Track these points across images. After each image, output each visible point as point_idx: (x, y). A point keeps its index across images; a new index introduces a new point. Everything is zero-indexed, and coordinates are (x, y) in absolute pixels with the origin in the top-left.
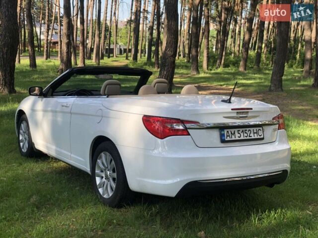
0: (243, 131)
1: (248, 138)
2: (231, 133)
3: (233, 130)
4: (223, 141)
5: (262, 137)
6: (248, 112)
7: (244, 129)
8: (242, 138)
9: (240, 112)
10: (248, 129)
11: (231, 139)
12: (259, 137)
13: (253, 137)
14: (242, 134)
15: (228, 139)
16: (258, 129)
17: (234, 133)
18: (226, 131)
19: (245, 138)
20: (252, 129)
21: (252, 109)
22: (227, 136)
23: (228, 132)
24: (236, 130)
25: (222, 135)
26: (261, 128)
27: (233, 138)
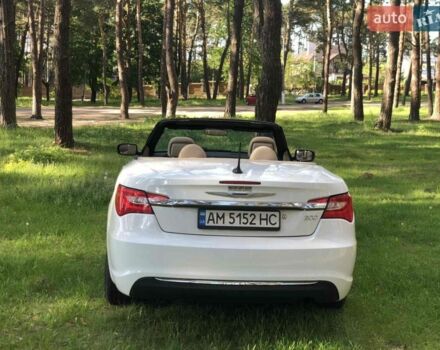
0: (240, 215)
1: (248, 225)
2: (218, 216)
3: (221, 213)
4: (201, 226)
5: (277, 226)
6: (250, 188)
7: (242, 212)
8: (237, 224)
9: (236, 187)
10: (250, 213)
11: (216, 225)
12: (269, 226)
13: (258, 225)
14: (237, 220)
15: (211, 224)
16: (269, 213)
17: (223, 216)
18: (208, 213)
19: (243, 225)
20: (257, 214)
21: (259, 183)
22: (209, 220)
23: (211, 214)
24: (227, 213)
25: (200, 218)
26: (277, 214)
27: (220, 223)
